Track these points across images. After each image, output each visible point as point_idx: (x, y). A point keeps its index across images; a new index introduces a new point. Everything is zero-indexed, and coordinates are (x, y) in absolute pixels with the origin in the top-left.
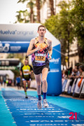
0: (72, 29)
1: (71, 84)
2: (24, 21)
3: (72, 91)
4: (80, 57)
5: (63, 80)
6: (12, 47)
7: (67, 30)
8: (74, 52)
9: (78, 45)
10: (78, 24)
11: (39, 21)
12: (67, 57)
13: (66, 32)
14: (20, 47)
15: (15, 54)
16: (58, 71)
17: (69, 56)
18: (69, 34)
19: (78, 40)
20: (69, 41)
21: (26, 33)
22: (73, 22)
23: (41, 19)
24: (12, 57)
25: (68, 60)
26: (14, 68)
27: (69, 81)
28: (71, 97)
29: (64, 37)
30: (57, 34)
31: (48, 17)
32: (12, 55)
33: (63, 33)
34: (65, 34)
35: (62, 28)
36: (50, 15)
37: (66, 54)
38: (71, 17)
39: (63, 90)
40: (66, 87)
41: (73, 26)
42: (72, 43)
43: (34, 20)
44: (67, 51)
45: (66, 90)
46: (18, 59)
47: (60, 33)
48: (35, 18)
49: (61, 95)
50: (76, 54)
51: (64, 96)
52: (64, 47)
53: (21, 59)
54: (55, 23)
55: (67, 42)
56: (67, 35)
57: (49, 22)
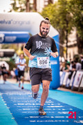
0: (71, 18)
1: (70, 77)
2: (19, 10)
3: (71, 85)
4: (79, 48)
6: (7, 38)
7: (65, 20)
9: (77, 35)
10: (78, 14)
11: (36, 10)
12: (65, 49)
13: (65, 22)
14: (15, 38)
15: (10, 45)
16: (56, 63)
18: (67, 24)
19: (78, 30)
20: (67, 31)
22: (73, 11)
23: (38, 8)
24: (7, 48)
25: (66, 51)
26: (8, 59)
27: (67, 74)
28: (70, 91)
29: (62, 26)
30: (56, 24)
31: (45, 6)
33: (61, 22)
34: (63, 23)
35: (61, 17)
36: (47, 3)
37: (65, 45)
38: (70, 7)
39: (61, 83)
40: (65, 80)
42: (70, 33)
43: (30, 9)
44: (65, 41)
45: (64, 84)
46: (12, 50)
47: (58, 23)
48: (32, 6)
49: (59, 89)
50: (75, 45)
51: (62, 89)
52: (63, 37)
53: (16, 50)
54: (53, 12)
55: (65, 32)
56: (65, 25)
57: (46, 10)
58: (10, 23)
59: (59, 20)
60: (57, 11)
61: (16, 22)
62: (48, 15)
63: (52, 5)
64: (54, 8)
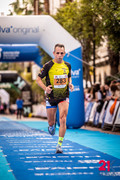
1: (99, 110)
2: (24, 12)
3: (101, 121)
4: (112, 66)
5: (87, 104)
6: (5, 53)
7: (91, 25)
8: (103, 60)
9: (109, 48)
10: (109, 16)
11: (48, 12)
12: (92, 68)
13: (91, 28)
14: (18, 53)
15: (10, 64)
16: (78, 89)
17: (94, 65)
18: (94, 31)
19: (109, 39)
20: (94, 42)
21: (27, 31)
22: (101, 12)
23: (51, 9)
24: (6, 69)
25: (94, 71)
26: (8, 85)
27: (96, 105)
28: (100, 130)
30: (76, 31)
31: (61, 5)
32: (6, 66)
33: (85, 29)
34: (89, 31)
36: (64, 2)
37: (91, 63)
38: (98, 5)
39: (87, 119)
40: (92, 115)
41: (101, 18)
42: (100, 45)
43: (40, 11)
44: (92, 58)
45: (91, 120)
46: (15, 72)
47: (81, 30)
48: (42, 6)
49: (83, 127)
50: (107, 63)
51: (88, 128)
52: (88, 51)
53: (20, 72)
56: (92, 33)
57: (63, 12)
58: (9, 30)
59: (82, 25)
60: (78, 13)
61: (18, 30)
62: (66, 18)
63: (72, 4)
64: (74, 9)
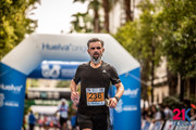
0: (158, 43)
2: (84, 30)
4: (170, 87)
6: (64, 71)
7: (150, 45)
8: (161, 81)
9: (167, 68)
11: (108, 30)
12: (150, 88)
13: (150, 48)
17: (153, 85)
18: (153, 51)
19: (168, 60)
20: (153, 62)
23: (111, 28)
25: (152, 91)
29: (146, 55)
32: (64, 83)
33: (144, 49)
34: (148, 51)
35: (143, 42)
36: (124, 21)
37: (149, 83)
38: (157, 26)
41: (160, 38)
42: (158, 66)
43: (100, 29)
44: (151, 78)
47: (140, 50)
48: (102, 25)
50: (165, 83)
52: (147, 71)
54: (132, 33)
55: (151, 64)
56: (151, 53)
57: (122, 31)
58: (68, 48)
59: (142, 45)
60: (138, 33)
62: (125, 37)
63: (132, 23)
64: (134, 29)
